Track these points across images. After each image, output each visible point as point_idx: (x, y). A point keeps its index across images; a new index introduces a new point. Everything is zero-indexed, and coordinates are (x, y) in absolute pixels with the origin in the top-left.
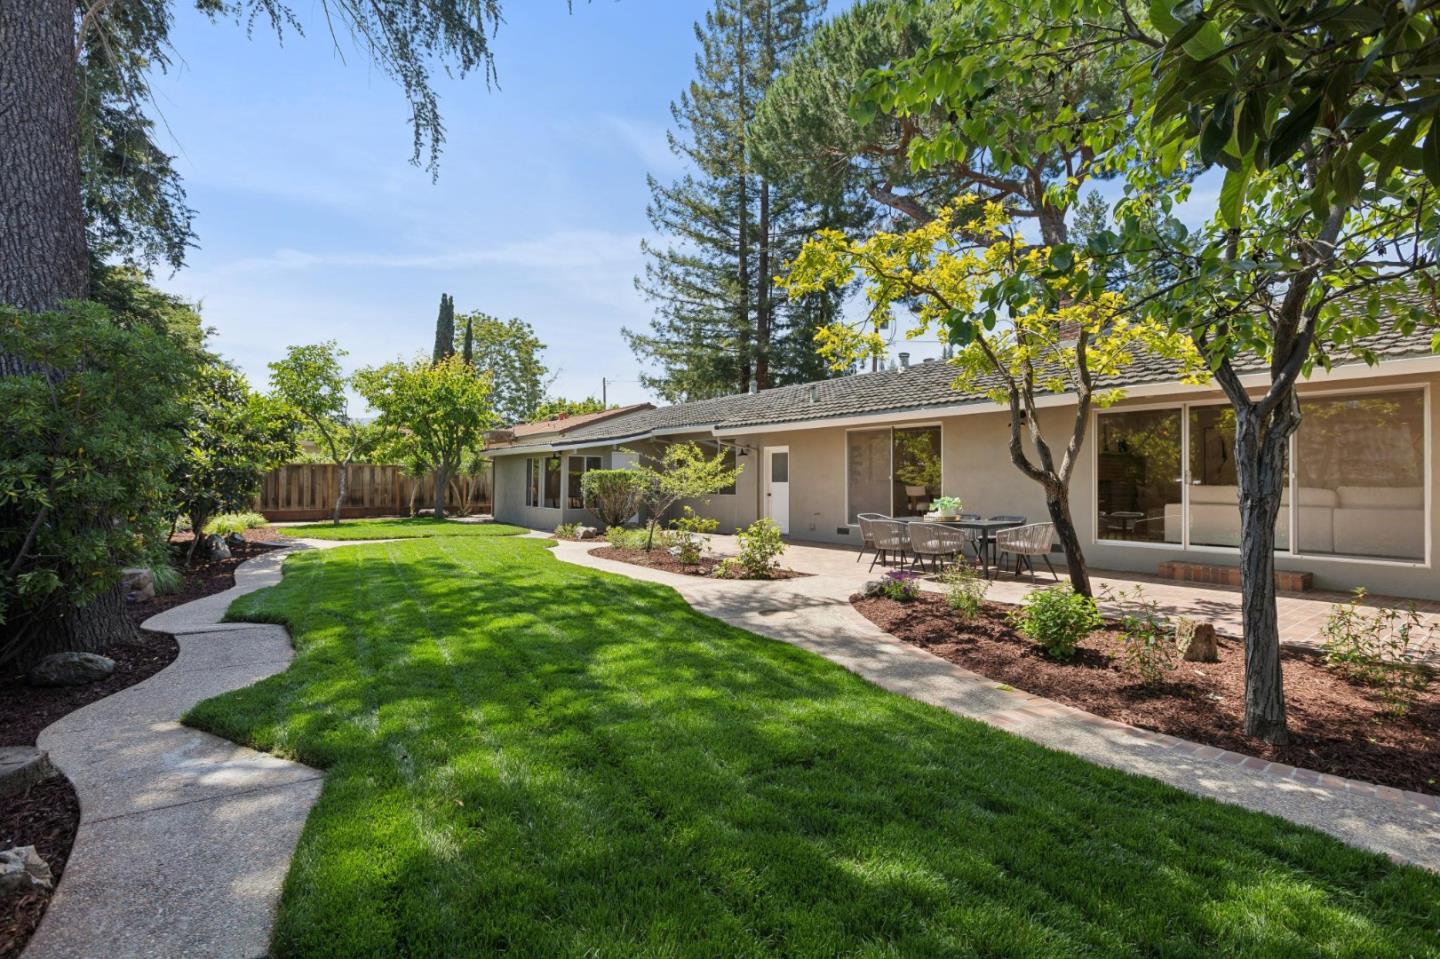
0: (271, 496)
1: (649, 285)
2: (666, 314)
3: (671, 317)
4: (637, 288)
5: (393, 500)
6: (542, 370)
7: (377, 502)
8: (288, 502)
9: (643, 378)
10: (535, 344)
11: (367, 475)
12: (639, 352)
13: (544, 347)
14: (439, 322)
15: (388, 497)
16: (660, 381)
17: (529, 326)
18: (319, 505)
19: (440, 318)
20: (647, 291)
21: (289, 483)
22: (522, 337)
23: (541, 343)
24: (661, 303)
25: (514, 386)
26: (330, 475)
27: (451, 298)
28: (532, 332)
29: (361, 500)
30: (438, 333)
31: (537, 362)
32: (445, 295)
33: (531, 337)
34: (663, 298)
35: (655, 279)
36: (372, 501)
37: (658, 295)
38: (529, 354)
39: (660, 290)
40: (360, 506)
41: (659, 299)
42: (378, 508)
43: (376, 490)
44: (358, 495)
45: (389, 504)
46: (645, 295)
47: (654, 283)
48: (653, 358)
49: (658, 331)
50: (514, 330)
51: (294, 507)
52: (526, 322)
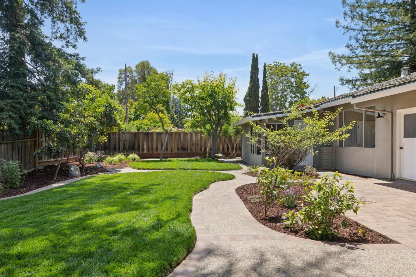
0: (150, 147)
1: (345, 24)
2: (357, 40)
3: (361, 42)
4: (337, 27)
5: (201, 149)
6: (308, 86)
7: (194, 151)
8: (157, 150)
9: (342, 80)
10: (304, 74)
11: (189, 137)
12: (337, 63)
13: (308, 75)
14: (251, 67)
15: (198, 148)
16: (352, 81)
17: (300, 65)
18: (169, 151)
19: (252, 65)
20: (344, 28)
21: (157, 141)
22: (296, 71)
23: (306, 73)
24: (353, 33)
25: (293, 96)
26: (174, 136)
27: (257, 55)
28: (301, 68)
29: (187, 149)
30: (251, 72)
31: (305, 83)
32: (254, 54)
33: (301, 71)
34: (354, 30)
35: (349, 20)
36: (191, 149)
37: (351, 29)
38: (301, 79)
39: (353, 25)
40: (186, 152)
41: (352, 31)
42: (194, 153)
43: (193, 144)
44: (186, 146)
45: (199, 151)
46: (343, 31)
47: (347, 22)
48: (346, 66)
49: (351, 50)
50: (293, 68)
51: (159, 152)
52: (298, 64)
